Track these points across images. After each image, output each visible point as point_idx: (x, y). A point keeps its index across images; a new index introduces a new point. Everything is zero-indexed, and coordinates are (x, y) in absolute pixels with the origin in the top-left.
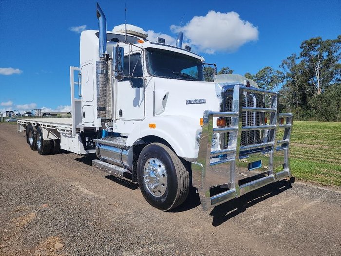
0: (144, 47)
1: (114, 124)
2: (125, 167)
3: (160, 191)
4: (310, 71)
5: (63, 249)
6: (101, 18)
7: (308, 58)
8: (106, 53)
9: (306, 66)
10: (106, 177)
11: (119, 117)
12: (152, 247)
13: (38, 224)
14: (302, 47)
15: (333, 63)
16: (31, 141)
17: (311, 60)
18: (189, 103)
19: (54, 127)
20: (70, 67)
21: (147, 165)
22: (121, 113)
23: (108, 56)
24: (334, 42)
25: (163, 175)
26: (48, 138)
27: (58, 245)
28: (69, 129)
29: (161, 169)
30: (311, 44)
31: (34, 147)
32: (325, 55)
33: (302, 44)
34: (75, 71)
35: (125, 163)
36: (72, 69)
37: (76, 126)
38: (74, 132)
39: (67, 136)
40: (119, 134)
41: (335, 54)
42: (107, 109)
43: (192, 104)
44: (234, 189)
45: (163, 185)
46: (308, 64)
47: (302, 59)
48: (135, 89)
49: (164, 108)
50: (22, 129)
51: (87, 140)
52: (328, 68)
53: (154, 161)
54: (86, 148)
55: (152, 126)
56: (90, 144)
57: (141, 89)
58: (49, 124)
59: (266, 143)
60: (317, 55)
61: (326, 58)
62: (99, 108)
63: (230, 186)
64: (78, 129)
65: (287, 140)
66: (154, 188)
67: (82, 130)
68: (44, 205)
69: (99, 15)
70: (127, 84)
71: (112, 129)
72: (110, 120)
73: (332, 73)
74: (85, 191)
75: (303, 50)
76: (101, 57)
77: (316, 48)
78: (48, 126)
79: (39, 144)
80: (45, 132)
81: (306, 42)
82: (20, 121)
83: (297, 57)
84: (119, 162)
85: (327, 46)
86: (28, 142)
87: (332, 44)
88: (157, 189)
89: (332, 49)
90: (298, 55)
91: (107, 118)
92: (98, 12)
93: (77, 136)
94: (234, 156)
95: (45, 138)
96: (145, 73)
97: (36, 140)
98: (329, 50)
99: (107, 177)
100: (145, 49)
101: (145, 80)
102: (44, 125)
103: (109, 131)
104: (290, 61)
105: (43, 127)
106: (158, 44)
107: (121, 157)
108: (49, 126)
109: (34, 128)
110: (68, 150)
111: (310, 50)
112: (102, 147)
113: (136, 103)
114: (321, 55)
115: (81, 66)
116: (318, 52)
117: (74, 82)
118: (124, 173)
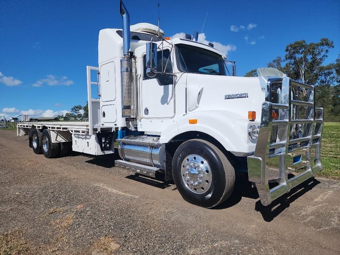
0: (173, 44)
1: (139, 123)
2: (155, 166)
3: (203, 188)
4: (295, 74)
5: (121, 249)
6: (125, 15)
7: (293, 61)
8: (130, 50)
9: (291, 69)
10: (128, 177)
11: (145, 116)
12: (216, 244)
13: (82, 226)
14: (287, 50)
15: (317, 65)
16: (35, 145)
17: (296, 63)
18: (228, 97)
19: (66, 128)
20: (87, 67)
21: (185, 161)
22: (147, 111)
23: (132, 53)
24: (317, 45)
25: (207, 171)
26: (56, 140)
27: (114, 246)
28: (85, 130)
29: (204, 165)
30: (295, 47)
31: (39, 151)
32: (309, 57)
33: (287, 47)
34: (92, 71)
35: (156, 162)
36: (88, 68)
37: (93, 127)
38: (91, 132)
39: (82, 138)
40: (142, 133)
41: (319, 57)
42: (132, 107)
43: (232, 98)
44: (285, 184)
45: (207, 181)
46: (293, 66)
47: (288, 61)
48: (162, 87)
49: (198, 104)
50: (22, 133)
51: (103, 141)
52: (312, 70)
53: (195, 158)
54: (103, 149)
55: (193, 122)
56: (107, 145)
57: (170, 86)
58: (59, 126)
59: (301, 138)
60: (301, 58)
61: (310, 61)
62: (124, 106)
63: (279, 181)
64: (95, 130)
65: (319, 135)
66: (196, 185)
67: (99, 130)
68: (79, 207)
69: (122, 12)
70: (154, 81)
71: (136, 128)
72: (135, 119)
73: (317, 75)
74: (114, 191)
75: (288, 52)
76: (125, 55)
77: (301, 51)
78: (57, 128)
79: (45, 148)
80: (53, 135)
81: (291, 46)
82: (20, 125)
83: (282, 59)
84: (148, 161)
85: (311, 49)
86: (31, 145)
87: (316, 47)
88: (201, 186)
89: (316, 52)
90: (283, 58)
91: (132, 117)
92: (121, 9)
93: (94, 137)
94: (284, 149)
95: (53, 141)
96: (175, 69)
97: (42, 144)
98: (313, 53)
99: (130, 177)
100: (175, 45)
101: (175, 76)
102: (52, 128)
103: (133, 130)
104: (275, 64)
105: (51, 129)
106: (186, 40)
107: (151, 156)
108: (60, 128)
109: (38, 131)
110: (81, 152)
111: (294, 53)
112: (126, 147)
113: (164, 100)
114: (305, 57)
115: (100, 65)
116: (303, 55)
117: (91, 81)
118: (157, 172)
